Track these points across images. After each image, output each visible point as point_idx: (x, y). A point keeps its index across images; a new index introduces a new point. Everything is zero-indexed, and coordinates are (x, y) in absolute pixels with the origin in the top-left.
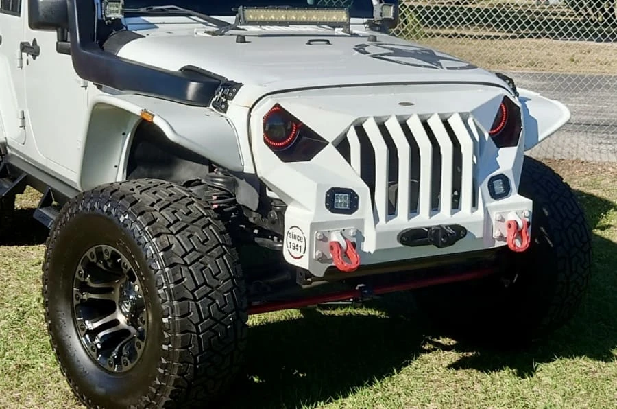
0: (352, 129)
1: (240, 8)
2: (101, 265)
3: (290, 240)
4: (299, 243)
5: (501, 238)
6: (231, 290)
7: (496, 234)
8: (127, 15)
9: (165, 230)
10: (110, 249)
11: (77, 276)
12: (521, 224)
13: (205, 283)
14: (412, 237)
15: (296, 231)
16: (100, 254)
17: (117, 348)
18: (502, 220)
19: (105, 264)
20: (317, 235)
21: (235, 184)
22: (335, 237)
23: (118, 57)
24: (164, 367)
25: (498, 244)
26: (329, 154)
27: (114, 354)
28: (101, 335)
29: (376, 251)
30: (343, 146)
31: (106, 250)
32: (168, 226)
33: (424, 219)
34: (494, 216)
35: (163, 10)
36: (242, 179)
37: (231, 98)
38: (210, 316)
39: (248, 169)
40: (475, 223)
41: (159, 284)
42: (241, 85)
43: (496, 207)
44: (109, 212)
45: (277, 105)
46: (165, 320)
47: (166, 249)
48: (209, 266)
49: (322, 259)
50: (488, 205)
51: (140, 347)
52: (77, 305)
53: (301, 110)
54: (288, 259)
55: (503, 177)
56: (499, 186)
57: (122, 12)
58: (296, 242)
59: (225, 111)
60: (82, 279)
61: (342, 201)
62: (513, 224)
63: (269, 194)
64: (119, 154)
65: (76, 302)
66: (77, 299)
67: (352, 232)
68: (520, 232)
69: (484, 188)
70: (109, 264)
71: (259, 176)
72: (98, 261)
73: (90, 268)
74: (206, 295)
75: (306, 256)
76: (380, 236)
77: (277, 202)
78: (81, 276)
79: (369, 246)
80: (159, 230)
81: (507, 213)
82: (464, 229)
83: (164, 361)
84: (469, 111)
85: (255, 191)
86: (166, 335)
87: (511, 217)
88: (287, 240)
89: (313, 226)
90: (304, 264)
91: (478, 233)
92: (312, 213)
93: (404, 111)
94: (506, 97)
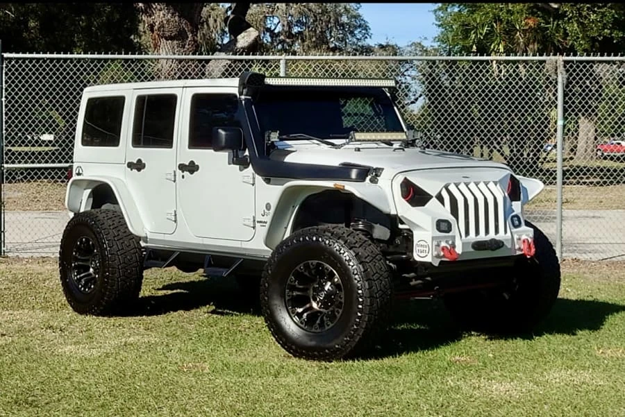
0: (444, 190)
1: (352, 132)
2: (307, 273)
3: (417, 248)
4: (425, 249)
5: (520, 249)
6: (387, 278)
7: (517, 247)
8: (281, 140)
9: (353, 245)
10: (315, 262)
11: (289, 282)
12: (530, 240)
13: (377, 272)
14: (479, 246)
15: (422, 243)
16: (307, 266)
17: (319, 319)
18: (519, 239)
19: (310, 273)
20: (435, 243)
21: (372, 228)
22: (443, 244)
23: (286, 163)
24: (359, 317)
25: (519, 253)
26: (434, 202)
27: (318, 322)
28: (305, 314)
29: (463, 253)
30: (440, 198)
31: (312, 263)
32: (355, 244)
33: (482, 237)
34: (516, 237)
35: (295, 137)
36: (376, 223)
37: (379, 176)
38: (381, 290)
39: (393, 212)
40: (507, 240)
41: (355, 272)
42: (383, 169)
43: (516, 232)
44: (317, 240)
45: (406, 178)
46: (360, 292)
47: (357, 255)
48: (377, 264)
49: (438, 256)
50: (512, 230)
51: (338, 313)
52: (288, 300)
53: (418, 181)
54: (417, 258)
55: (517, 216)
56: (516, 222)
57: (278, 138)
58: (422, 249)
59: (376, 183)
60: (293, 284)
61: (444, 226)
62: (526, 241)
63: (401, 226)
64: (287, 222)
65: (287, 298)
66: (289, 296)
67: (450, 242)
68: (529, 245)
69: (509, 221)
70: (313, 272)
71: (399, 215)
72: (305, 271)
73: (299, 276)
74: (378, 279)
75: (430, 255)
76: (464, 244)
77: (405, 231)
78: (292, 282)
79: (459, 250)
80: (352, 245)
81: (521, 235)
82: (503, 243)
83: (359, 314)
84: (497, 180)
85: (387, 229)
86: (361, 300)
87: (524, 237)
88: (416, 249)
89: (433, 238)
90: (428, 259)
91: (509, 246)
92: (431, 233)
93: (467, 180)
94: (511, 175)
